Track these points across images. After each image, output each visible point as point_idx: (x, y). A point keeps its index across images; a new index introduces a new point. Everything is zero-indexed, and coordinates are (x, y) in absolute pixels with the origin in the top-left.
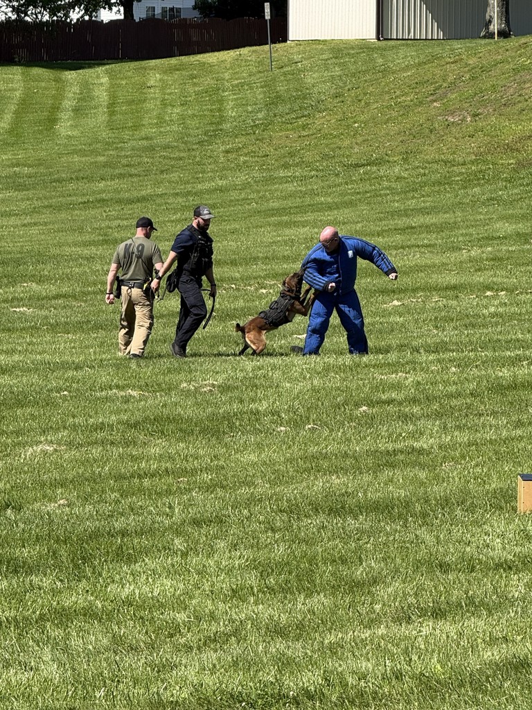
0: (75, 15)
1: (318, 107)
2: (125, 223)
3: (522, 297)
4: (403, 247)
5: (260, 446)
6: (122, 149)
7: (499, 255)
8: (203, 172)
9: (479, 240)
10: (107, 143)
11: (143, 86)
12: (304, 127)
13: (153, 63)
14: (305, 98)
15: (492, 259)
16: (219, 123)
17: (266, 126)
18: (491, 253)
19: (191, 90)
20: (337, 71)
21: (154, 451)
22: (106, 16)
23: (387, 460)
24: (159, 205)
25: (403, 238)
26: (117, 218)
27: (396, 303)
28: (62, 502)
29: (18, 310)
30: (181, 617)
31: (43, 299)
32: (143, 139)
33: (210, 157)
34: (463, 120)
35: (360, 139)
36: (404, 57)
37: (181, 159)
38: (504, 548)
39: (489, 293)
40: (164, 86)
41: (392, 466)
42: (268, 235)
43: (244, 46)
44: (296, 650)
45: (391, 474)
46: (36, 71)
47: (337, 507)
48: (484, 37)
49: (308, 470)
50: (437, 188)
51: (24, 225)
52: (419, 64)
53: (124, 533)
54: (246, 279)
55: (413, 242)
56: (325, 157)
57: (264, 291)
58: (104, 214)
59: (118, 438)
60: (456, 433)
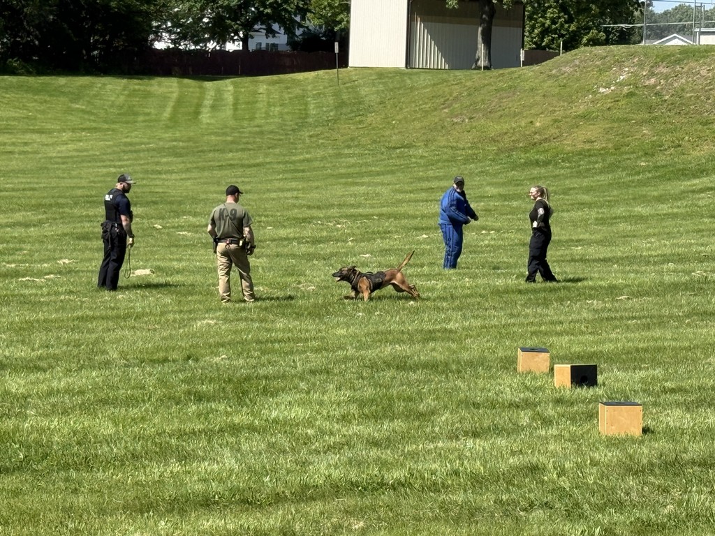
0: (211, 45)
1: (369, 109)
2: (246, 180)
3: (506, 235)
4: (427, 201)
5: (348, 326)
6: (243, 132)
7: (490, 208)
8: (296, 149)
9: (475, 198)
10: (233, 129)
11: (255, 93)
12: (361, 122)
13: (261, 78)
14: (360, 103)
15: (485, 210)
16: (305, 118)
17: (335, 121)
18: (483, 206)
19: (287, 96)
20: (381, 87)
21: (280, 325)
22: (231, 47)
23: (429, 336)
24: (269, 169)
25: (427, 195)
26: (241, 177)
27: (424, 236)
28: (223, 356)
29: (181, 233)
30: (310, 432)
31: (197, 227)
32: (255, 127)
33: (300, 139)
34: (463, 121)
35: (396, 131)
36: (423, 80)
37: (280, 140)
38: (513, 394)
39: (484, 232)
40: (269, 93)
41: (434, 339)
42: (339, 191)
43: (320, 69)
44: (387, 455)
45: (433, 345)
46: (186, 81)
47: (402, 365)
48: (475, 69)
49: (380, 341)
50: (446, 164)
51: (182, 179)
52: (434, 85)
53: (266, 377)
54: (328, 218)
55: (434, 198)
56: (375, 142)
57: (339, 226)
58: (233, 174)
59: (255, 316)
60: (472, 320)
